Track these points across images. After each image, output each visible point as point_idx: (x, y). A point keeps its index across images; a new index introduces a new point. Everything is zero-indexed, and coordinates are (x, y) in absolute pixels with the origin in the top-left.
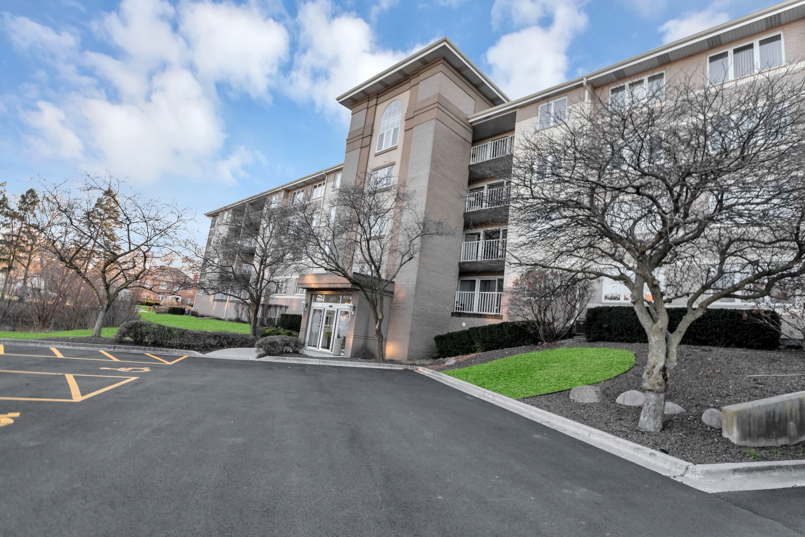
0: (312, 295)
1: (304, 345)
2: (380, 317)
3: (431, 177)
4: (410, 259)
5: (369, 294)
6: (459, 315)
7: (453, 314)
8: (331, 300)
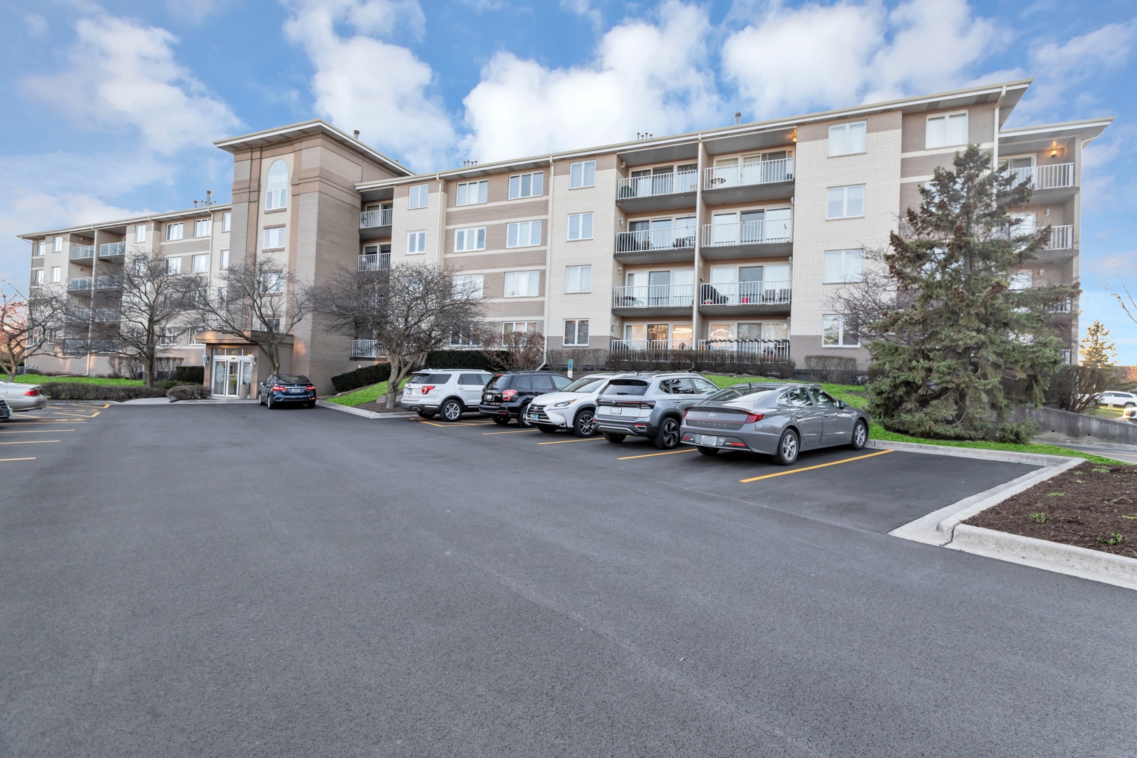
0: (212, 349)
1: (210, 391)
2: (277, 366)
3: (319, 245)
4: (299, 320)
5: (266, 347)
6: (356, 359)
7: (351, 359)
8: (233, 353)
